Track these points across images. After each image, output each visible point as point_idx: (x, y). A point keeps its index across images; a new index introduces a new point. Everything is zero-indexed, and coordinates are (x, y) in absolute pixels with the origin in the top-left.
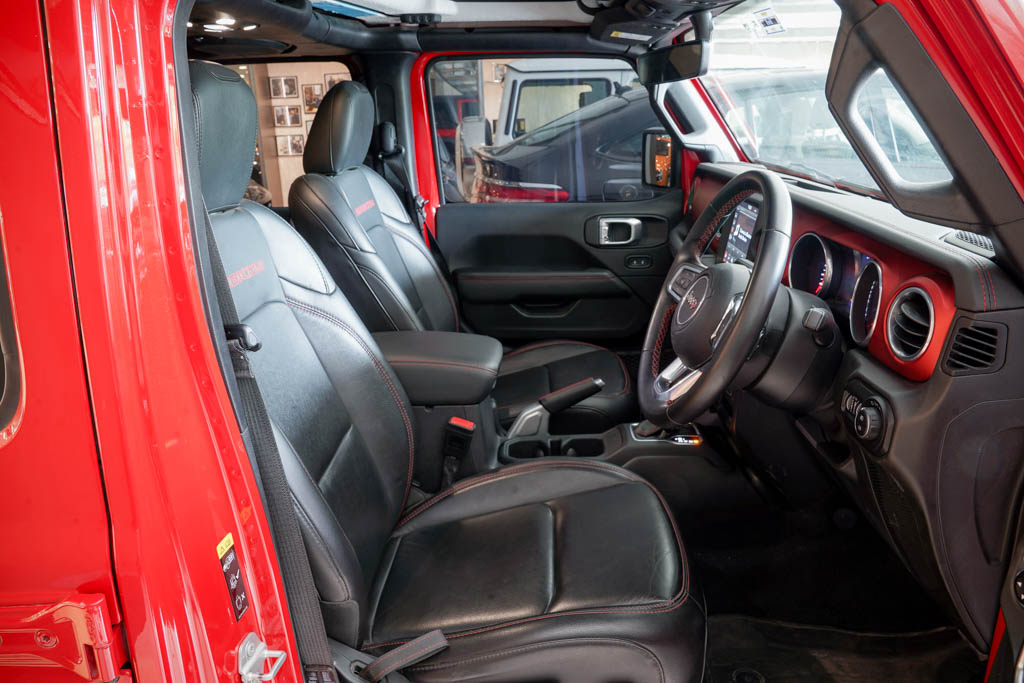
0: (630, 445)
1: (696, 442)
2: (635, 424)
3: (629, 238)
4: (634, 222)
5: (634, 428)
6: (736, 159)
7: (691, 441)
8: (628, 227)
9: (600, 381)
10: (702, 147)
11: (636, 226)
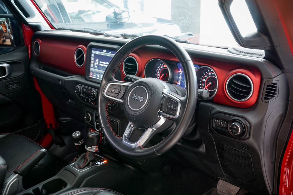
0: (80, 175)
1: (105, 161)
2: (73, 164)
3: (6, 74)
4: (5, 65)
5: (74, 166)
6: (49, 28)
7: (103, 162)
8: (3, 68)
9: (44, 150)
10: (36, 24)
11: (8, 67)
